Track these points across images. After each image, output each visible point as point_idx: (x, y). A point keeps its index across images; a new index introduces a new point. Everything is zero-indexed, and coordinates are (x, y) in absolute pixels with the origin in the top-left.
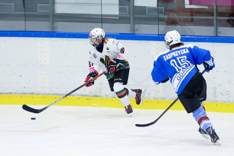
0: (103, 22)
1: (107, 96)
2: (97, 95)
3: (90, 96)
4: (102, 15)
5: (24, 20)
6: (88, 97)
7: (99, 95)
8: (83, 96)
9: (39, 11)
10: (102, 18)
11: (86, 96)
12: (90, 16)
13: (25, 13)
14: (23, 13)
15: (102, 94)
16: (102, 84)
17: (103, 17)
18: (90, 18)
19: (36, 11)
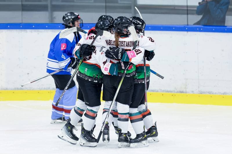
0: (188, 13)
1: (193, 92)
2: (183, 91)
3: (175, 92)
4: (187, 6)
5: (105, 12)
6: (173, 93)
7: (184, 90)
8: (168, 91)
9: (119, 2)
10: (187, 10)
11: (171, 92)
12: (174, 7)
13: (106, 4)
14: (104, 4)
15: (188, 90)
16: (187, 79)
17: (189, 9)
18: (175, 9)
19: (117, 2)
